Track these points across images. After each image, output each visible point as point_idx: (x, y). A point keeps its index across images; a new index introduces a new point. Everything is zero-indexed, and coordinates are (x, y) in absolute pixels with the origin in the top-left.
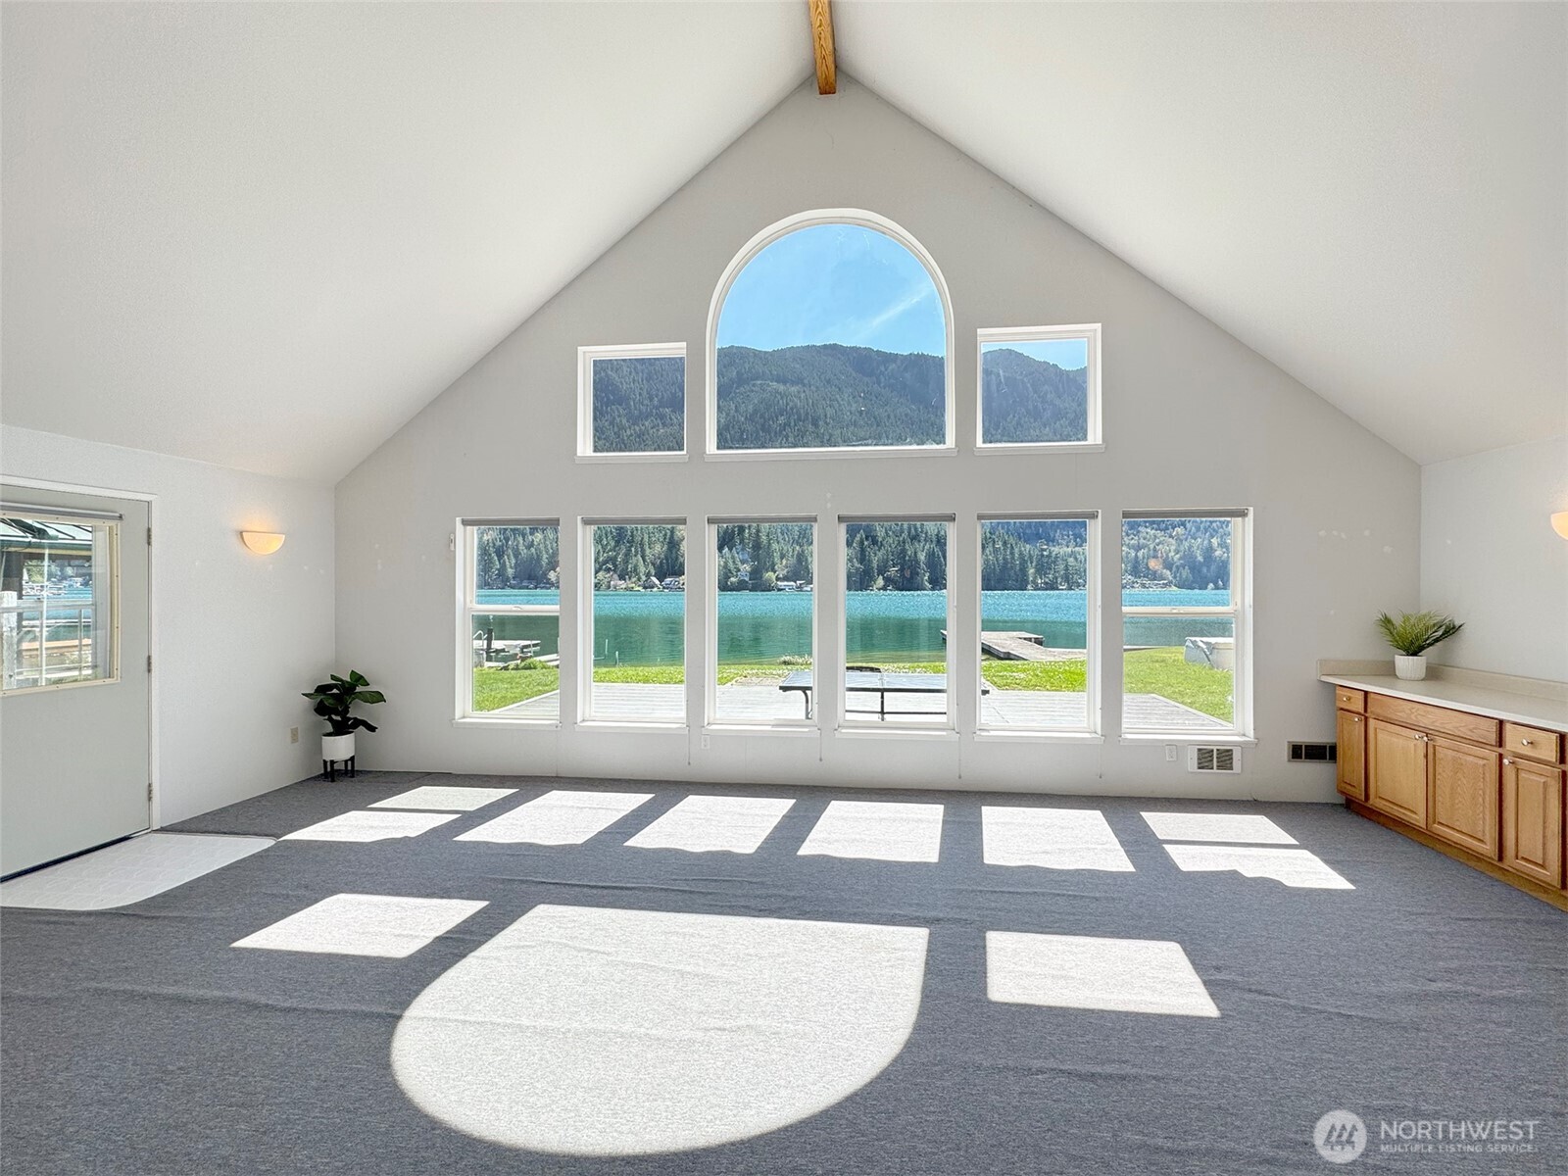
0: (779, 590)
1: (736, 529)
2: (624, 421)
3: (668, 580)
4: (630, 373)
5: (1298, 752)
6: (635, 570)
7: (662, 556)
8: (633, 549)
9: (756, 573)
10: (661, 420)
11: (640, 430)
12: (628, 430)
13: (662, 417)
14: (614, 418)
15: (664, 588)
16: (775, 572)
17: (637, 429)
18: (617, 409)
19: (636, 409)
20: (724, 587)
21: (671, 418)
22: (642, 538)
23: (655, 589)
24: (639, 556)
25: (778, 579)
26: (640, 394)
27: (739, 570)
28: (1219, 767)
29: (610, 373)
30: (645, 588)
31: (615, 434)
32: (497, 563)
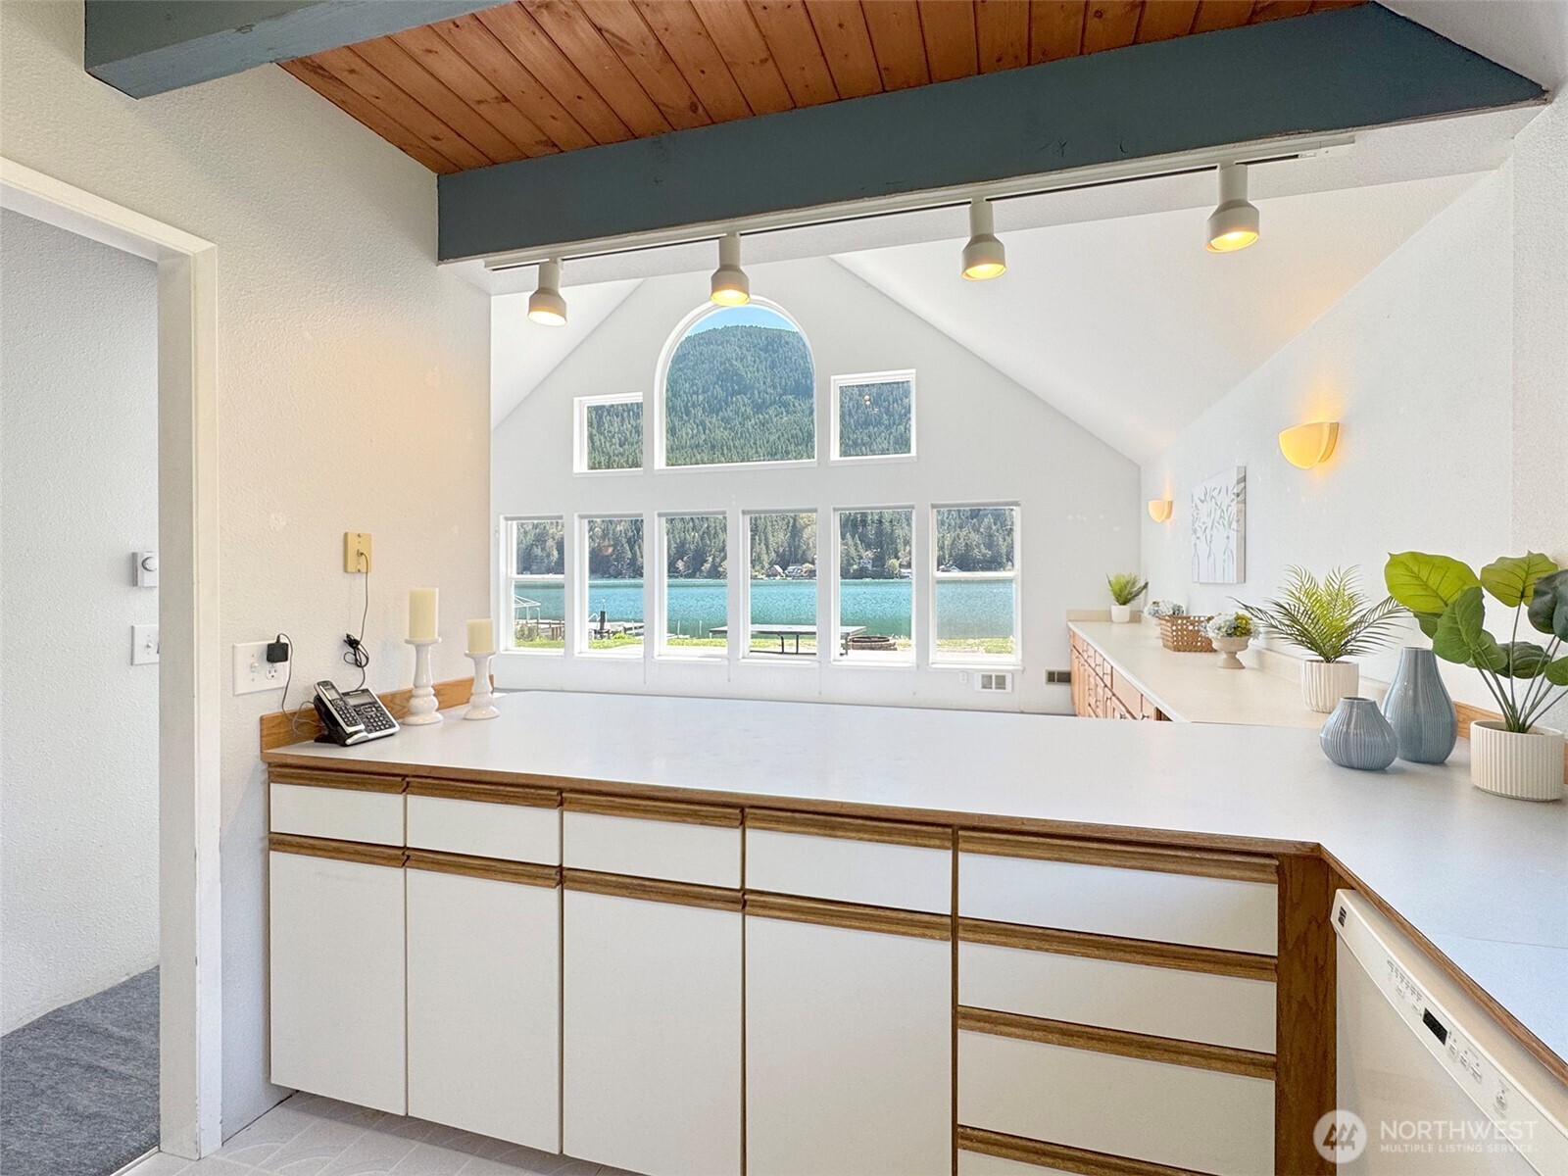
0: (902, 577)
1: (859, 516)
2: (748, 410)
3: (790, 568)
4: (755, 362)
5: (1052, 677)
6: (759, 557)
7: (786, 544)
8: (757, 537)
9: (879, 560)
10: (785, 407)
11: (764, 418)
12: (753, 420)
13: (785, 405)
14: (739, 408)
15: (787, 576)
16: (898, 559)
17: (761, 417)
18: (742, 398)
19: (759, 398)
20: (845, 574)
21: (794, 406)
22: (766, 527)
23: (778, 578)
24: (762, 544)
25: (901, 566)
26: (764, 383)
27: (862, 558)
28: (996, 688)
29: (734, 362)
30: (768, 576)
31: (740, 423)
32: (629, 553)
